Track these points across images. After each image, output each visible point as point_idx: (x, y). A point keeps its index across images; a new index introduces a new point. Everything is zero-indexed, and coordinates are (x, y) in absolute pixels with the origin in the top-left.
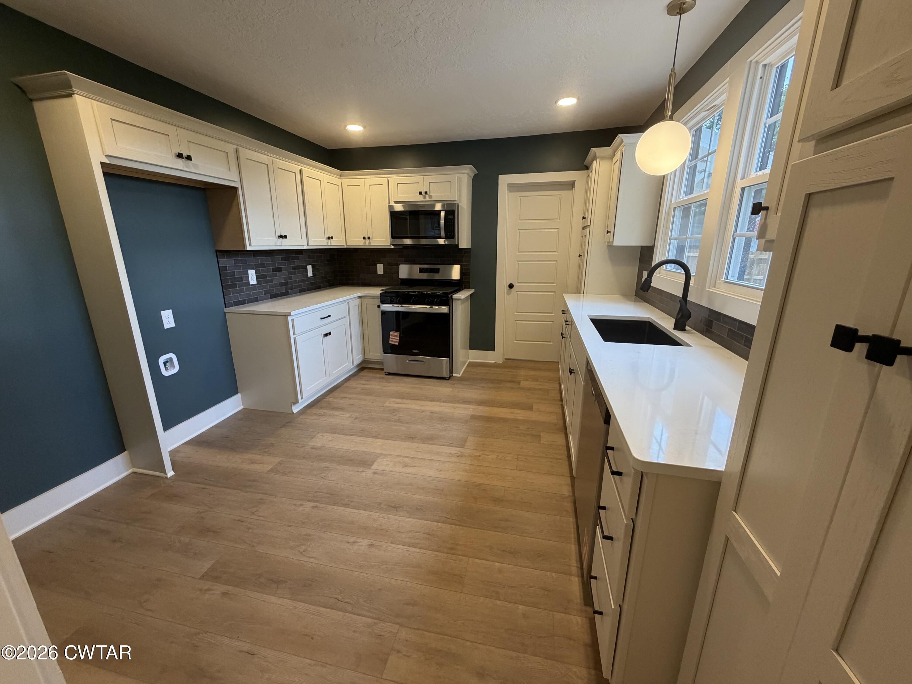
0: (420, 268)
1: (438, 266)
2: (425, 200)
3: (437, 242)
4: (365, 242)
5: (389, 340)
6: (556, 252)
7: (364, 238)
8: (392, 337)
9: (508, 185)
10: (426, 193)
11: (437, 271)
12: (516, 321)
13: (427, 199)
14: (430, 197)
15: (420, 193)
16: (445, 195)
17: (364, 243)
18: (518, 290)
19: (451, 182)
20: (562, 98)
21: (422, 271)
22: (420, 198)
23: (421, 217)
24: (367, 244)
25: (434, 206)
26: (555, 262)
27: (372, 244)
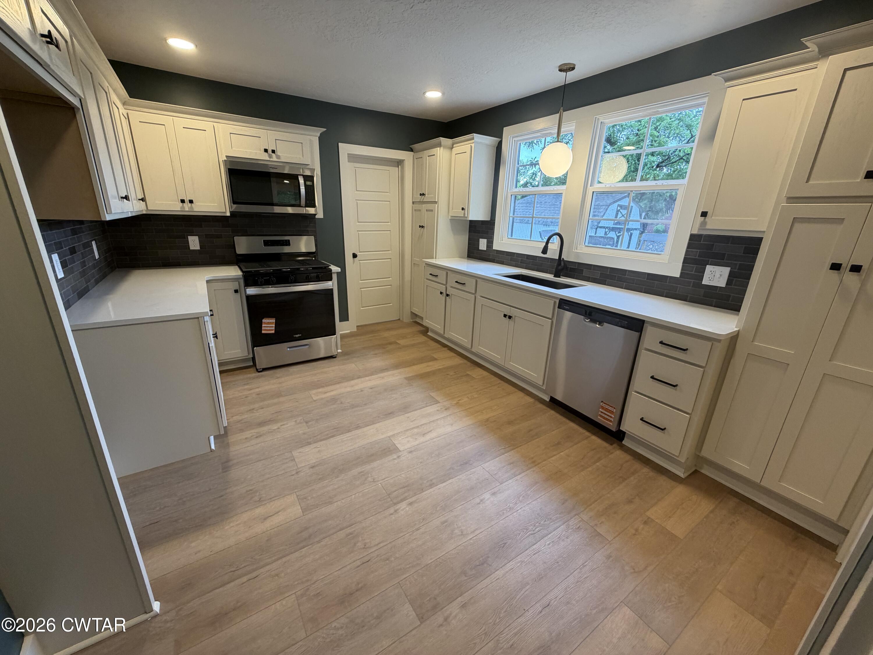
0: (264, 241)
1: (287, 238)
2: (271, 160)
3: (287, 210)
4: (183, 207)
5: (261, 330)
6: (388, 222)
7: (183, 201)
8: (265, 325)
9: (348, 154)
10: (273, 151)
11: (287, 243)
12: (361, 288)
13: (274, 158)
14: (278, 157)
15: (266, 151)
16: (296, 157)
17: (181, 208)
18: (360, 259)
19: (302, 143)
20: (429, 91)
21: (267, 243)
22: (265, 157)
23: (273, 180)
24: (187, 209)
25: (283, 167)
26: (389, 232)
27: (195, 210)
